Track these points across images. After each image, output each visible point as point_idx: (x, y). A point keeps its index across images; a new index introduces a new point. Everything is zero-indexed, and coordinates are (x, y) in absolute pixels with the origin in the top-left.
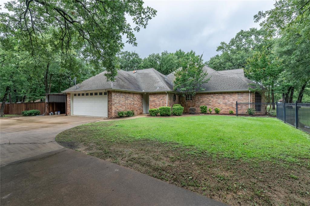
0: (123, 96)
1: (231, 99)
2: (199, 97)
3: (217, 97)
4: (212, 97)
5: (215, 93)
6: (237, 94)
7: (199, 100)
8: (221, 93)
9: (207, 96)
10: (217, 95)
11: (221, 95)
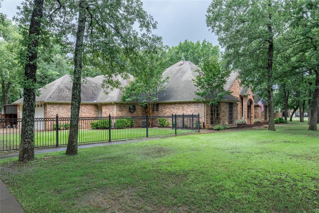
0: (63, 108)
1: (189, 110)
2: (162, 108)
3: (177, 107)
4: (173, 108)
5: (175, 103)
6: (194, 104)
7: (162, 111)
8: (181, 103)
9: (169, 106)
10: (177, 105)
11: (180, 105)
